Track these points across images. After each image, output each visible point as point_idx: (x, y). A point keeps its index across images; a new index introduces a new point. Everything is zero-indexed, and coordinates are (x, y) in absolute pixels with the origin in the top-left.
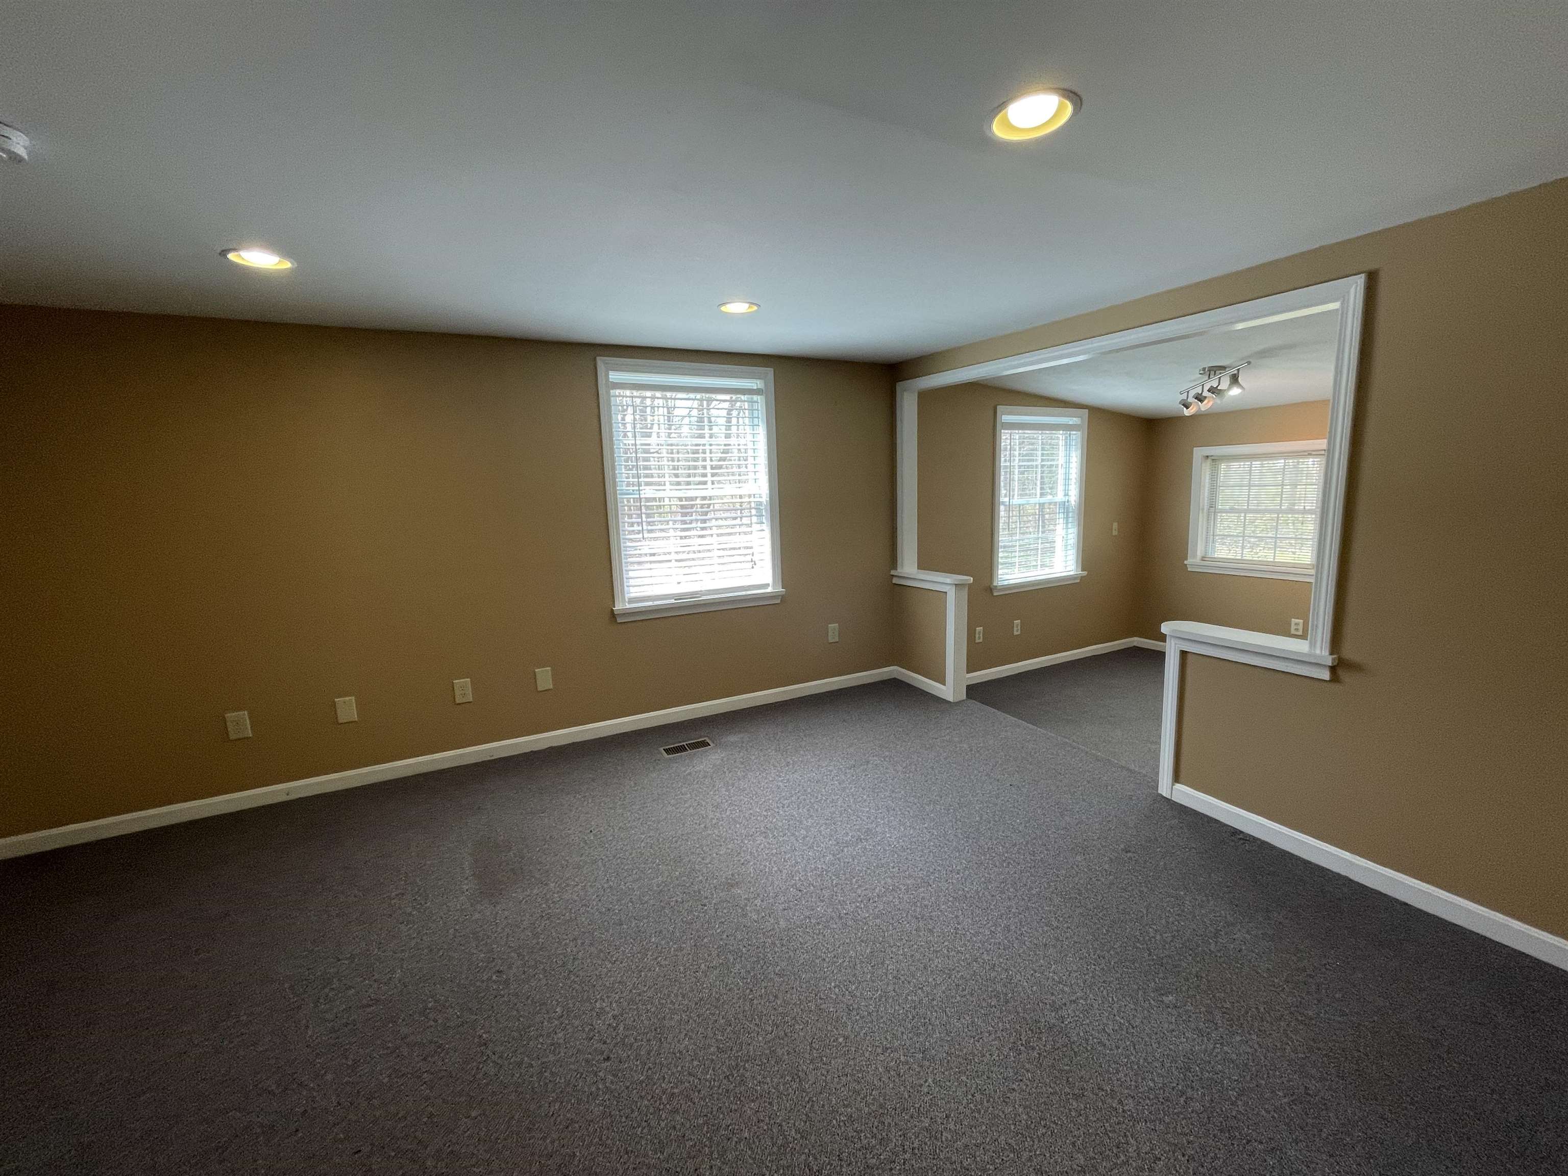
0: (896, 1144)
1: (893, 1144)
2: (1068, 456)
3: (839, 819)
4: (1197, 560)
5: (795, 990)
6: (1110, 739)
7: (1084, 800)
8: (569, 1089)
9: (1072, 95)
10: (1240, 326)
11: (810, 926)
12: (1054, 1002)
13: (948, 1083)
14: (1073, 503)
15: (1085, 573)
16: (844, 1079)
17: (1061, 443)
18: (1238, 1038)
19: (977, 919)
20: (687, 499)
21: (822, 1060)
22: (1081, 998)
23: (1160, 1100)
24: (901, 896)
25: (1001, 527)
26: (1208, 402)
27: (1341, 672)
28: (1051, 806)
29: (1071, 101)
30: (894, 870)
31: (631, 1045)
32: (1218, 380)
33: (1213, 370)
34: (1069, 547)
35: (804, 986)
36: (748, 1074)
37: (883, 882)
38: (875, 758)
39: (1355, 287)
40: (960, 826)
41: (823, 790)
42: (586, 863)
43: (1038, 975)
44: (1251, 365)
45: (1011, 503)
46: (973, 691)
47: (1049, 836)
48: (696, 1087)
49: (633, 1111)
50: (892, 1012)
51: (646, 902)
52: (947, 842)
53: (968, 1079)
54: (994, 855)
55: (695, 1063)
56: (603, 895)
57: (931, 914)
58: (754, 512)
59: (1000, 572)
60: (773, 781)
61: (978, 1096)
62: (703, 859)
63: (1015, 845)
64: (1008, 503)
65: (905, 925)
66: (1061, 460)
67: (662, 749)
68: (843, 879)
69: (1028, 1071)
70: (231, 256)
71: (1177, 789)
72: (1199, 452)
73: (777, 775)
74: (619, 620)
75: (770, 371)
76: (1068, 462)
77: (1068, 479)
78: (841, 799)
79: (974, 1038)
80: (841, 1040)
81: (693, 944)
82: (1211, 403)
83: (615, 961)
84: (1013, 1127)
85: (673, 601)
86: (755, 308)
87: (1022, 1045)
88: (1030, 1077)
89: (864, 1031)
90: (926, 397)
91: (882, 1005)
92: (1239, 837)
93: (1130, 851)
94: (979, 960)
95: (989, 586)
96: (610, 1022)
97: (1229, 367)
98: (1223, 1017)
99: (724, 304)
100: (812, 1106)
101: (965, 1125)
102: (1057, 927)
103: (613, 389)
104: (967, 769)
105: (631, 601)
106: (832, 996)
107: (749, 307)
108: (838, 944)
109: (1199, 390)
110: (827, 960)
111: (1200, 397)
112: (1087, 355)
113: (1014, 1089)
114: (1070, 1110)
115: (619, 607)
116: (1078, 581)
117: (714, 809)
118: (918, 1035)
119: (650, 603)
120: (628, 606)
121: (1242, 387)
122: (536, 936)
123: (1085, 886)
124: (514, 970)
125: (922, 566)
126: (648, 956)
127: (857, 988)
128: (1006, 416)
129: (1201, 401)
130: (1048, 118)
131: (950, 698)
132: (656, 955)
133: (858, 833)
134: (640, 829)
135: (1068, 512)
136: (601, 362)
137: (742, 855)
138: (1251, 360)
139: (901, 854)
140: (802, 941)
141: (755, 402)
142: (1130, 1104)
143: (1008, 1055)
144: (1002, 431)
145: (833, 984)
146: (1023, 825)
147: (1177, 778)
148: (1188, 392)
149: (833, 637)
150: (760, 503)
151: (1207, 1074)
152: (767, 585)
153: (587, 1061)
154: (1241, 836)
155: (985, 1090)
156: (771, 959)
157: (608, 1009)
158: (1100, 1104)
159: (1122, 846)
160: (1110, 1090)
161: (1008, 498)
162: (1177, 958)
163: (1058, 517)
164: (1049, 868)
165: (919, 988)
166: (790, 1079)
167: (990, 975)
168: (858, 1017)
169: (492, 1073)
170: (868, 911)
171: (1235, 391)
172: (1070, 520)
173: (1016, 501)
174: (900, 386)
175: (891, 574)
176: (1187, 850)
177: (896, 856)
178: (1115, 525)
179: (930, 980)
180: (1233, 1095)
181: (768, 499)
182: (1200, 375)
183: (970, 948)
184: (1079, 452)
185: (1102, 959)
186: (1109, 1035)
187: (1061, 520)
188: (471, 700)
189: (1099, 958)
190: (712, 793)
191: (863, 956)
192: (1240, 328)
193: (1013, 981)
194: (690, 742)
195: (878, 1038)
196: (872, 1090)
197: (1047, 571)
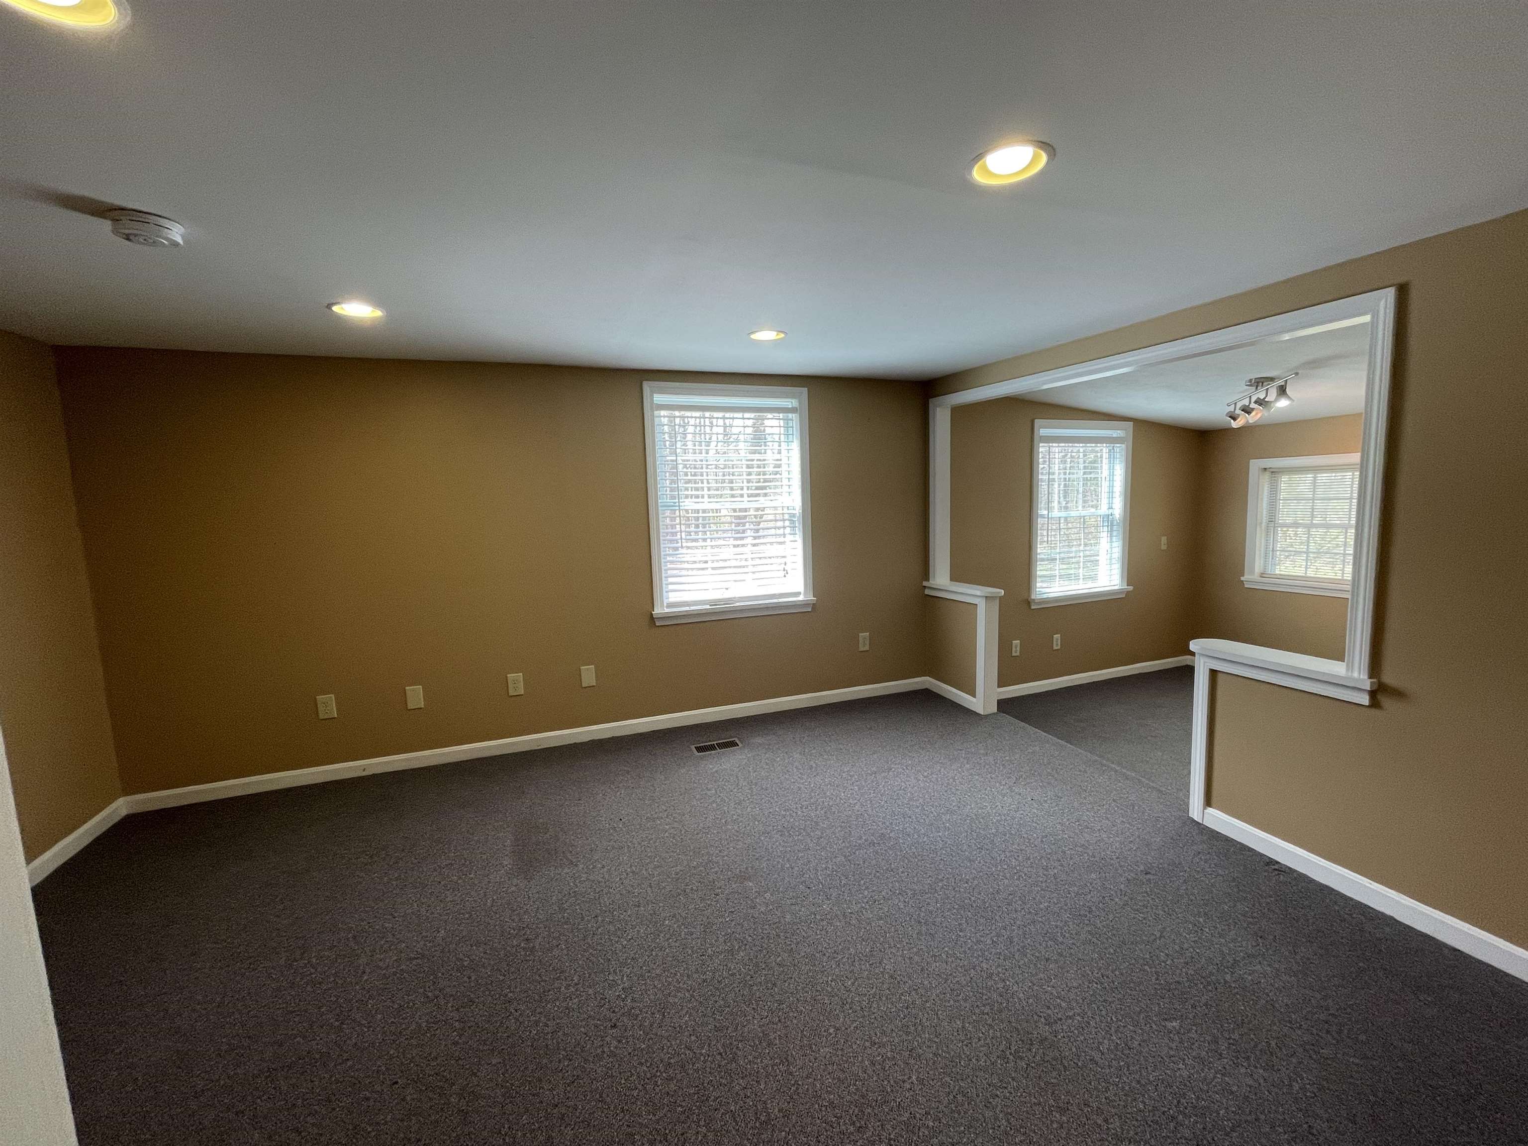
0: (873, 1133)
1: (871, 1133)
2: (1112, 469)
3: (854, 822)
4: (1256, 577)
5: (793, 980)
6: (1148, 759)
7: (1107, 818)
8: (578, 1049)
9: (1044, 145)
10: (1286, 337)
11: (814, 922)
12: (1049, 1015)
13: (931, 1082)
14: (1117, 516)
15: (1131, 588)
16: (830, 1067)
17: (1105, 455)
18: (1243, 1070)
19: (981, 927)
20: (741, 510)
21: (811, 1048)
22: (1079, 1015)
23: (1149, 1122)
24: (907, 900)
25: (1039, 540)
26: (1257, 414)
27: (1381, 698)
28: (1071, 822)
29: (1045, 151)
30: (903, 875)
31: (637, 1016)
32: (1265, 392)
33: (1259, 383)
34: (1114, 561)
35: (802, 977)
36: (739, 1053)
37: (890, 885)
38: (897, 766)
39: (1386, 300)
40: (975, 837)
41: (843, 794)
42: (613, 847)
43: (1035, 988)
44: (1299, 375)
45: (1050, 516)
46: (1005, 705)
47: (1065, 853)
48: (691, 1059)
49: (632, 1075)
50: (885, 1009)
51: (664, 888)
52: (959, 852)
53: (951, 1080)
54: (1006, 867)
55: (693, 1038)
56: (626, 878)
57: (935, 920)
58: (787, 523)
59: (1038, 585)
60: (794, 782)
61: (960, 1097)
62: (720, 852)
63: (1029, 859)
64: (1047, 516)
65: (908, 928)
66: (1105, 473)
67: (693, 747)
68: (852, 880)
69: (1013, 1079)
70: (335, 309)
71: (1208, 813)
72: (1255, 465)
73: (799, 778)
74: (658, 623)
75: (805, 390)
76: (1112, 474)
77: (1112, 492)
78: (859, 804)
79: (962, 1042)
80: (831, 1030)
81: (702, 930)
82: (1259, 416)
83: (630, 939)
84: (991, 1131)
85: (708, 607)
86: (782, 335)
87: (1011, 1054)
88: (1015, 1085)
89: (855, 1025)
90: (958, 412)
91: (875, 1002)
92: (1273, 867)
93: (1150, 873)
94: (977, 967)
95: (1028, 600)
96: (620, 993)
97: (1278, 378)
98: (1229, 1048)
99: (753, 333)
100: (797, 1089)
101: (943, 1123)
102: (1062, 943)
103: (656, 410)
104: (990, 781)
106: (828, 989)
107: (777, 334)
108: (839, 940)
109: (1246, 402)
110: (827, 955)
111: (1248, 409)
112: (1130, 368)
113: (997, 1096)
114: (1052, 1122)
115: (658, 611)
116: (1124, 596)
117: (736, 806)
118: (908, 1034)
119: (687, 608)
120: (667, 610)
121: (1289, 398)
122: (562, 910)
123: (1097, 904)
124: (540, 939)
125: (954, 578)
126: (661, 937)
127: (853, 984)
128: (1044, 429)
129: (1249, 413)
130: (1024, 166)
131: (981, 711)
132: (668, 936)
133: (872, 837)
134: (665, 820)
135: (1112, 525)
136: (647, 386)
137: (758, 850)
138: (1297, 371)
139: (912, 859)
140: (805, 935)
141: (790, 420)
142: (1116, 1123)
143: (996, 1062)
144: (1041, 445)
145: (830, 978)
146: (1039, 840)
147: (1208, 802)
148: (1236, 403)
149: (864, 646)
150: (794, 515)
151: (1203, 1102)
152: (799, 594)
153: (596, 1026)
154: (1276, 867)
155: (968, 1092)
156: (774, 949)
157: (619, 982)
158: (1085, 1119)
159: (1142, 868)
160: (1097, 1107)
161: (1047, 512)
162: (1186, 985)
163: (1102, 530)
164: (1061, 884)
165: (914, 990)
166: (779, 1062)
167: (987, 983)
168: (850, 1011)
169: (513, 1028)
170: (872, 912)
171: (1283, 403)
172: (1115, 533)
173: (1056, 513)
174: (933, 402)
175: (924, 585)
176: (1213, 876)
177: (906, 861)
178: (1164, 539)
179: (926, 983)
180: (1228, 1126)
181: (801, 511)
182: (1248, 387)
183: (969, 955)
184: (1123, 465)
185: (1105, 978)
186: (1103, 1054)
187: (1105, 534)
188: (522, 693)
189: (1103, 977)
190: (735, 790)
191: (862, 955)
192: (1287, 338)
193: (1009, 991)
194: (720, 742)
195: (867, 1033)
196: (856, 1081)
197: (1090, 584)
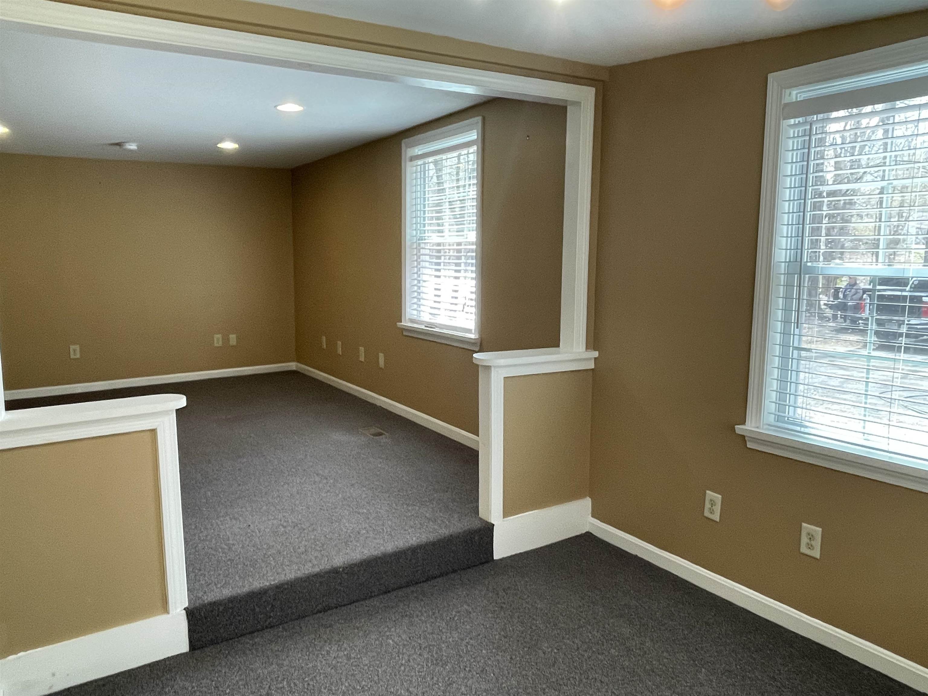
75: (480, 120)
105: (412, 321)
115: (403, 323)
136: (403, 144)
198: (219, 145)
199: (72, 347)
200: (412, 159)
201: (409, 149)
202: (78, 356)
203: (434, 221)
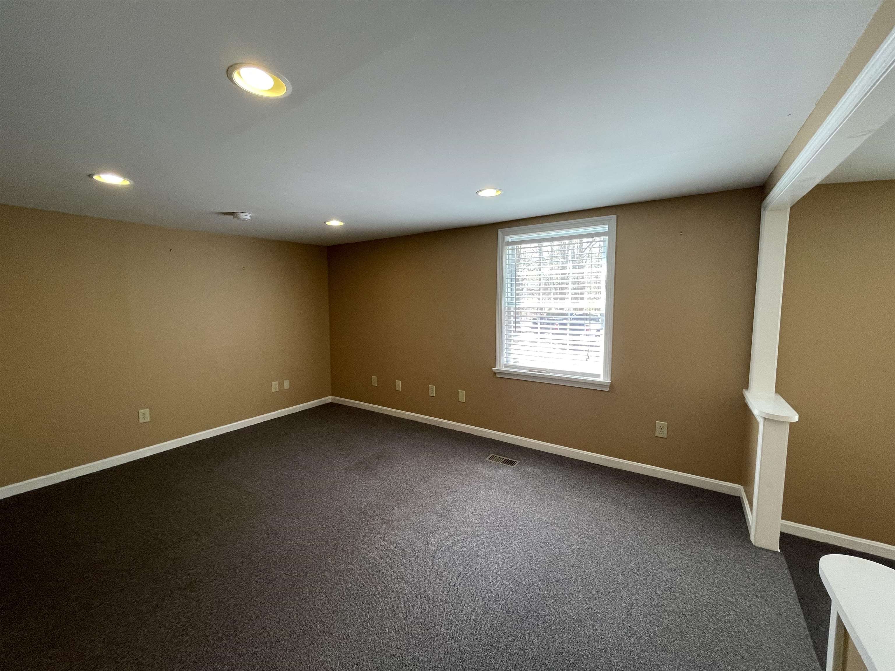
74: (497, 376)
75: (613, 218)
85: (528, 372)
86: (499, 193)
105: (506, 366)
107: (497, 192)
115: (498, 368)
119: (516, 370)
120: (503, 369)
136: (500, 232)
149: (661, 434)
152: (598, 376)
174: (763, 206)
175: (743, 393)
188: (434, 396)
198: (327, 223)
199: (141, 411)
200: (509, 244)
201: (505, 237)
202: (148, 419)
203: (558, 291)
